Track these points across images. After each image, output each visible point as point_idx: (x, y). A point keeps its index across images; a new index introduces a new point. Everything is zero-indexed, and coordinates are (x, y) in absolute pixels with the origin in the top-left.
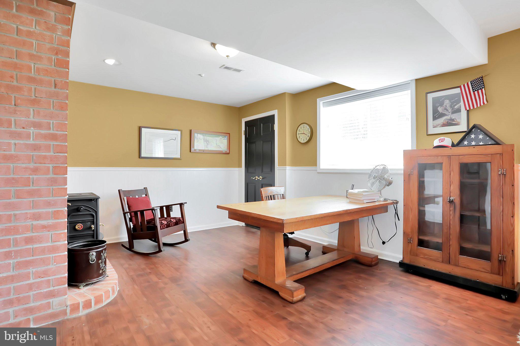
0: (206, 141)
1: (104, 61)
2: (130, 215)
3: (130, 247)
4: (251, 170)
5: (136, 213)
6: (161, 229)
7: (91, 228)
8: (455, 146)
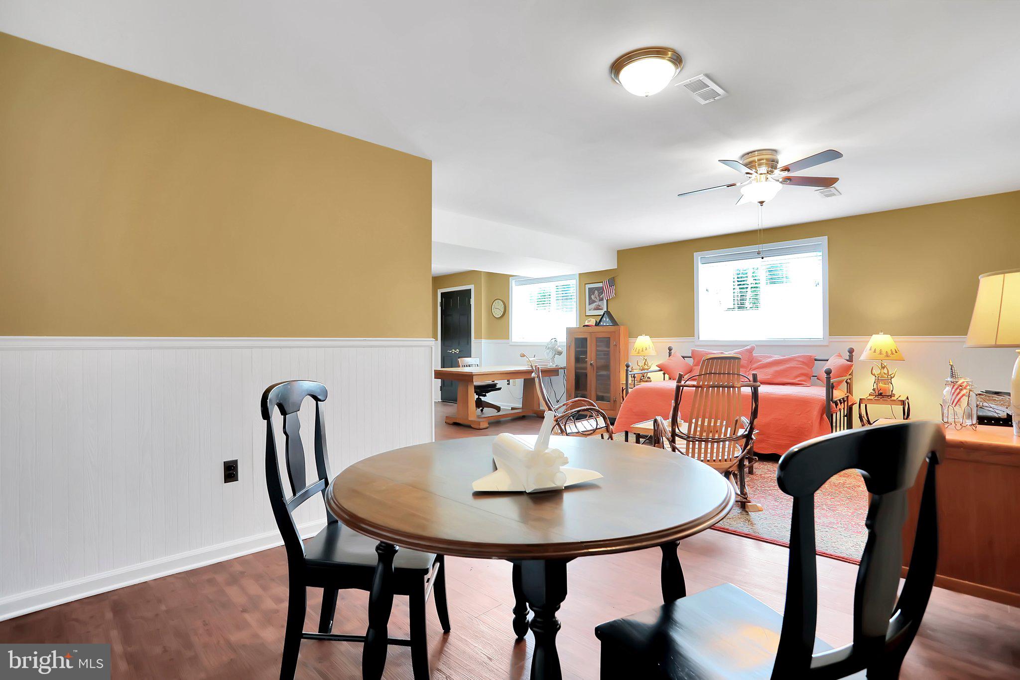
4: (447, 343)
8: (596, 325)
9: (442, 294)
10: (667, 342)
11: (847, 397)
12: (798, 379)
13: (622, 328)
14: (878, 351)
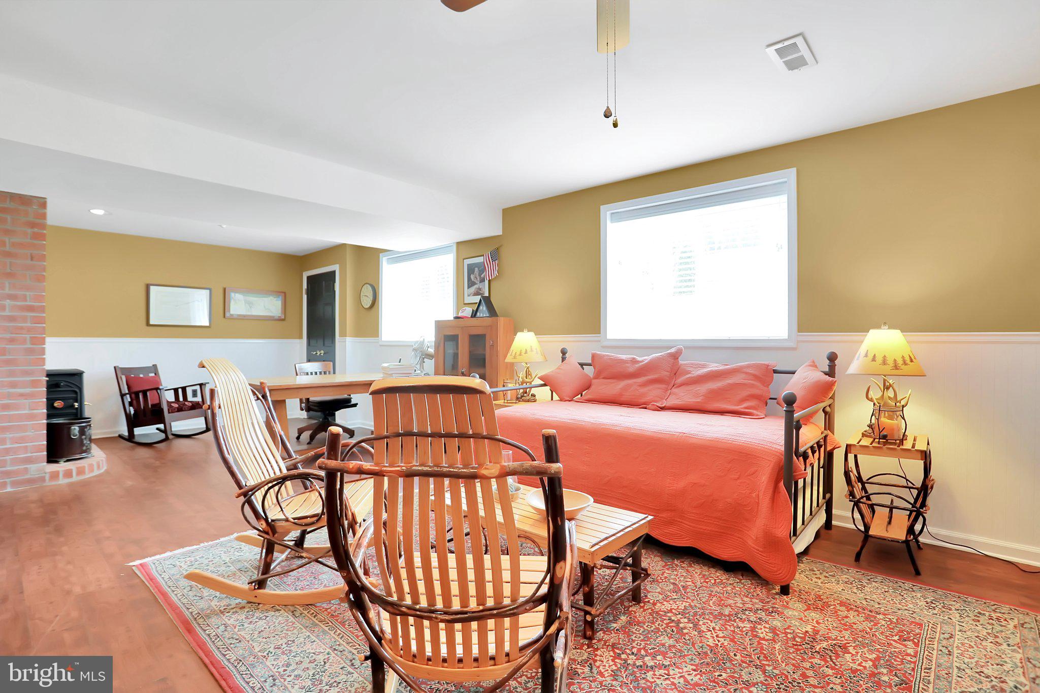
0: (250, 304)
1: (89, 211)
2: (131, 397)
3: (131, 438)
4: (313, 342)
5: (137, 394)
6: (169, 413)
7: (74, 406)
8: (472, 317)
9: (309, 278)
10: (558, 341)
11: (826, 437)
12: (745, 405)
13: (501, 321)
14: (879, 359)
